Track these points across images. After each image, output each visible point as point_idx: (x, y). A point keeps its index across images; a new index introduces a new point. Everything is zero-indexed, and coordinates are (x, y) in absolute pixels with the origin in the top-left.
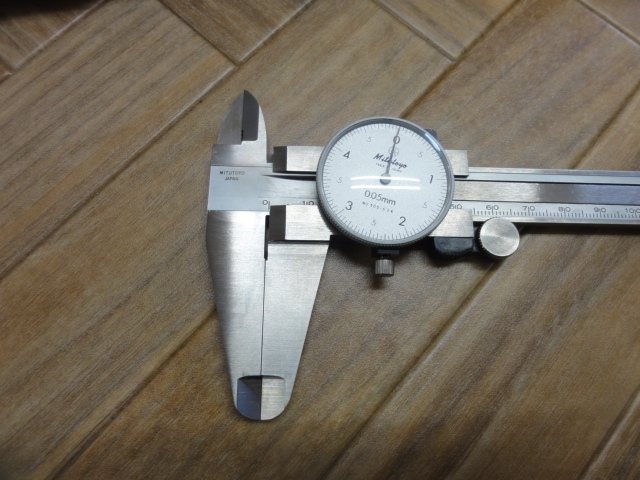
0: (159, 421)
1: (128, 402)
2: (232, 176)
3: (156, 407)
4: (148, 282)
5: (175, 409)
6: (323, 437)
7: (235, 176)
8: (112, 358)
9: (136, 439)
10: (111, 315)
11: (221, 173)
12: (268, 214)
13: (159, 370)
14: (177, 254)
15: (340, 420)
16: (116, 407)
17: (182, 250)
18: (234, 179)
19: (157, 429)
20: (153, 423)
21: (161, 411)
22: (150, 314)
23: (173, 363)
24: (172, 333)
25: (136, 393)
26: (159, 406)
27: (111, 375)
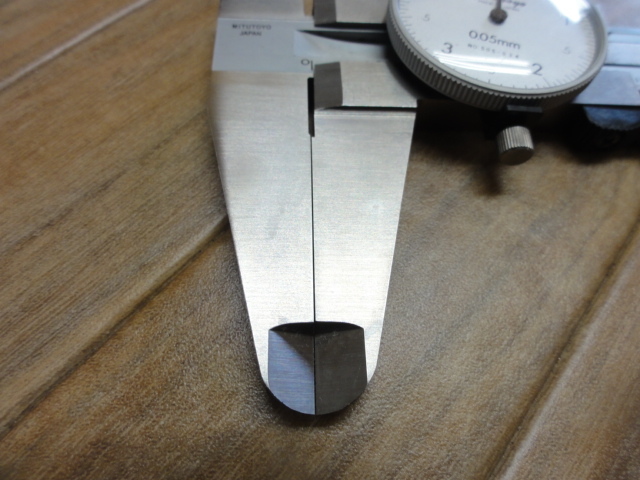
0: (106, 430)
1: (47, 392)
2: (252, 30)
3: (101, 400)
4: (105, 186)
5: (139, 404)
6: (444, 453)
7: (256, 30)
8: (24, 311)
9: (55, 468)
10: (32, 238)
11: (234, 26)
12: (311, 75)
13: (113, 333)
14: (158, 147)
15: (469, 418)
16: (21, 403)
17: (166, 141)
18: (254, 33)
19: (99, 445)
20: (93, 434)
21: (111, 409)
22: (104, 237)
23: (140, 318)
24: (142, 266)
25: (65, 375)
26: (108, 399)
27: (19, 341)
